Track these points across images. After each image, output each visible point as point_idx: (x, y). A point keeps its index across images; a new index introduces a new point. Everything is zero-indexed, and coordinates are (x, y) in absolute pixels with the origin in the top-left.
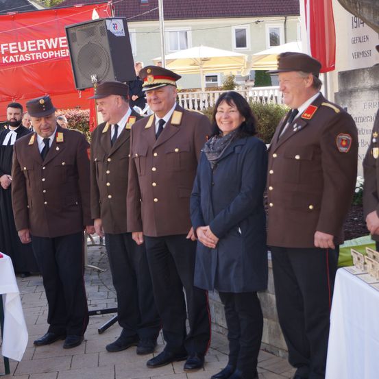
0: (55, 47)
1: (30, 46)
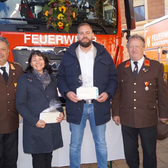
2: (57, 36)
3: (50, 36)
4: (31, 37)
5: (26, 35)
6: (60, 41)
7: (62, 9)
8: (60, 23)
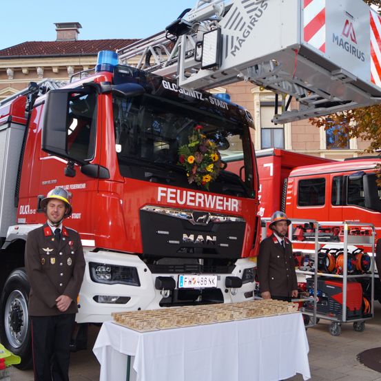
2: (198, 194)
3: (189, 193)
4: (166, 192)
5: (160, 189)
6: (200, 203)
7: (214, 158)
8: (208, 176)
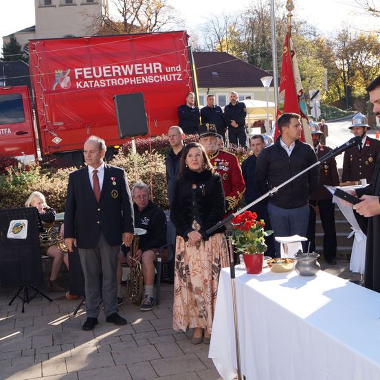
0: (131, 73)
1: (105, 72)
